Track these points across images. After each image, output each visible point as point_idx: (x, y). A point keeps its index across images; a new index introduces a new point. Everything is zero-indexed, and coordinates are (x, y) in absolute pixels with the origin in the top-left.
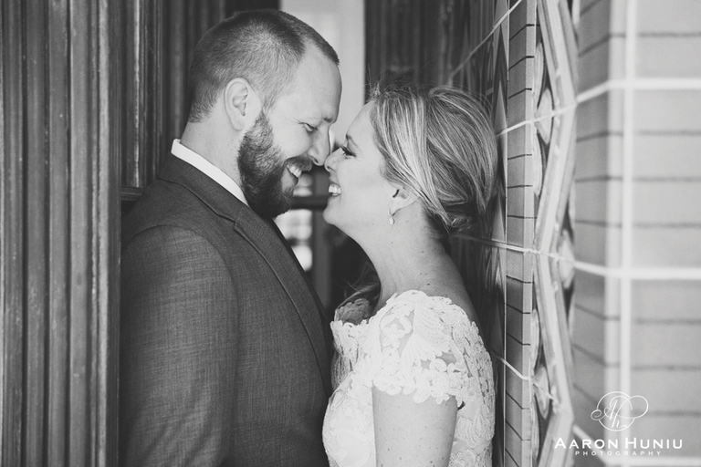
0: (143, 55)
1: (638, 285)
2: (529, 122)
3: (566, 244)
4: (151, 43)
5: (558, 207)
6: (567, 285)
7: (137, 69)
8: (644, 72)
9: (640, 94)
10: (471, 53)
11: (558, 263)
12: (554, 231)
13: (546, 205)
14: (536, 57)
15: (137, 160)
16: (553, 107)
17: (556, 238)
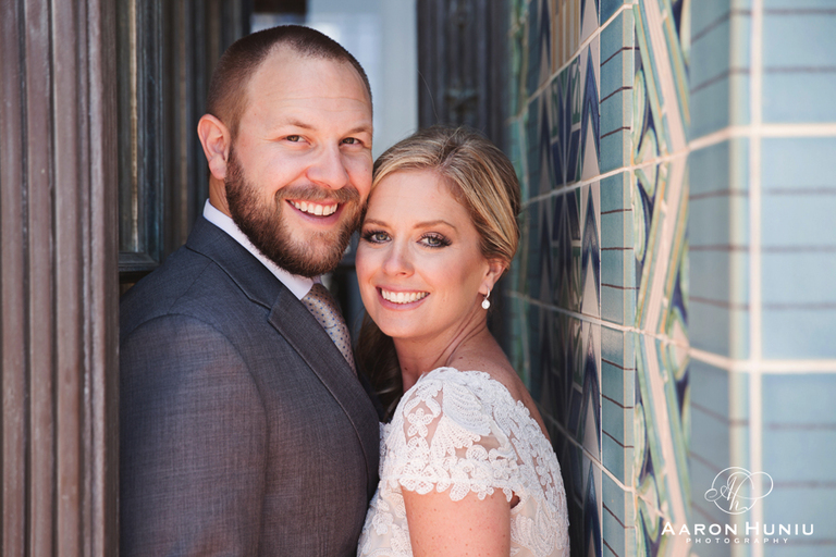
0: (141, 86)
1: (769, 380)
2: (628, 169)
3: (677, 326)
4: (152, 70)
5: (667, 277)
6: (680, 376)
7: (134, 103)
8: (772, 116)
9: (768, 142)
10: (552, 78)
11: (668, 347)
12: (662, 306)
13: (651, 274)
14: (635, 88)
15: (136, 218)
16: (658, 152)
17: (664, 316)
